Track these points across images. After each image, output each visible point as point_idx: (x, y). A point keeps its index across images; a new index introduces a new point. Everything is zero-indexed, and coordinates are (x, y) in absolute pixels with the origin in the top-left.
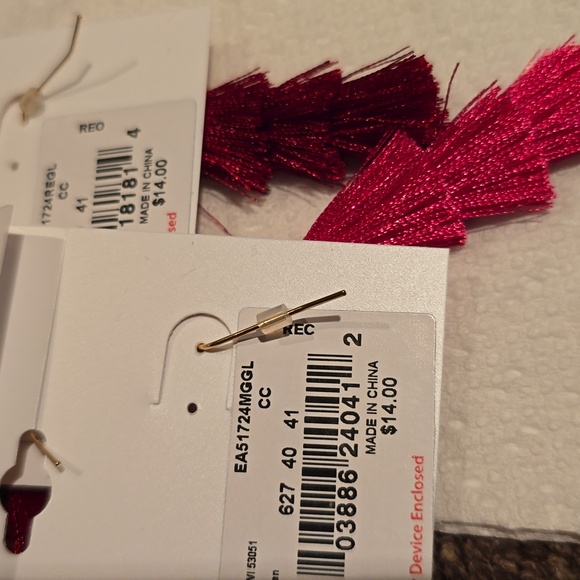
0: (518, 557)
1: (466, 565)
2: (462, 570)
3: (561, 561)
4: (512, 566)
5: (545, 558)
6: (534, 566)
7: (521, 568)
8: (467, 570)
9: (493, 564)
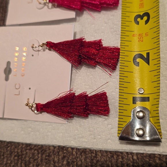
0: (149, 158)
1: (138, 160)
2: (138, 161)
3: (158, 159)
4: (148, 160)
5: (155, 158)
6: (152, 160)
7: (149, 160)
8: (139, 161)
9: (144, 159)
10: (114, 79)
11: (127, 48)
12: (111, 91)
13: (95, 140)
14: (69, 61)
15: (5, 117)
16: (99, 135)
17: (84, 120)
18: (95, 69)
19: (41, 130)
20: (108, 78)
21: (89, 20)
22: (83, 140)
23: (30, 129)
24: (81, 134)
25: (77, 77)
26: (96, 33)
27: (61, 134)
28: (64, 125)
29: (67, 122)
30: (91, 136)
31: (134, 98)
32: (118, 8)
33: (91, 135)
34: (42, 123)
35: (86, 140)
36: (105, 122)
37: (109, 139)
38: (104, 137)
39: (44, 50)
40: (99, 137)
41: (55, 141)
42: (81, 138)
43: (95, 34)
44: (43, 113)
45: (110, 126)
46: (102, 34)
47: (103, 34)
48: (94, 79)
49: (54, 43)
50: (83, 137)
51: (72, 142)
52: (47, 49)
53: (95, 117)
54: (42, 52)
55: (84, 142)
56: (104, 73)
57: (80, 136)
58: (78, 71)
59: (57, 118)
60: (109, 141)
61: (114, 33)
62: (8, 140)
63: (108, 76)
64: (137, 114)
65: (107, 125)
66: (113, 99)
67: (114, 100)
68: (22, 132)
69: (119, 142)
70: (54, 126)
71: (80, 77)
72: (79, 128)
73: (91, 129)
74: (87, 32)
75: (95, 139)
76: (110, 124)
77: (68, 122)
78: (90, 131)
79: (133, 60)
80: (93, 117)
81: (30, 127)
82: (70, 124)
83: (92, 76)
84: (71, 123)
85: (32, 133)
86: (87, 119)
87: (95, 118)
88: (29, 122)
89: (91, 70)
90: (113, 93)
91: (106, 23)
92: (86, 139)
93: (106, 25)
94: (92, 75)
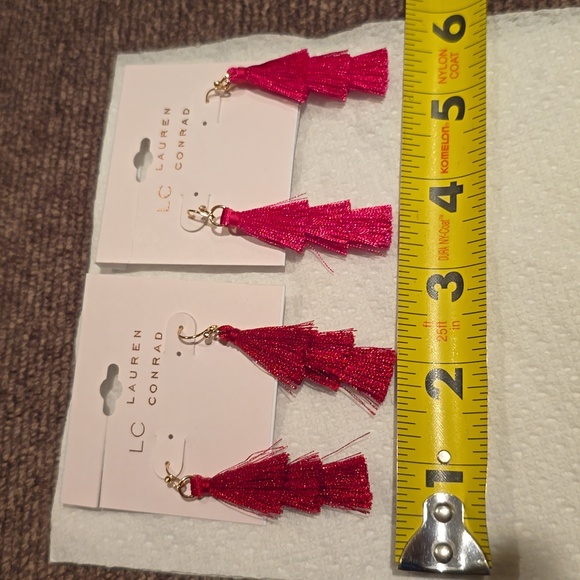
10: (378, 423)
11: (411, 355)
12: (374, 450)
13: (337, 566)
14: (273, 373)
15: (102, 506)
16: (347, 555)
17: (308, 519)
18: (333, 394)
19: (200, 539)
20: (365, 419)
21: (317, 272)
22: (308, 565)
23: (170, 537)
24: (302, 552)
25: (288, 411)
26: (335, 307)
27: (251, 551)
28: (258, 529)
29: (265, 522)
30: (326, 557)
31: (428, 472)
32: (388, 252)
33: (327, 554)
34: (200, 522)
35: (315, 567)
36: (361, 524)
37: (368, 564)
38: (357, 559)
39: (209, 344)
40: (346, 558)
41: (236, 567)
42: (302, 560)
43: (334, 310)
44: (205, 499)
45: (372, 533)
46: (350, 311)
47: (353, 310)
48: (333, 420)
49: (237, 331)
50: (306, 559)
51: (279, 569)
52: (215, 339)
53: (337, 513)
54: (202, 345)
55: (310, 570)
56: (356, 407)
57: (300, 556)
58: (290, 396)
59: (242, 511)
60: (369, 568)
61: (379, 312)
62: (110, 564)
63: (365, 414)
64: (437, 511)
65: (365, 532)
66: (378, 470)
67: (380, 473)
68: (148, 543)
69: (391, 571)
70: (232, 530)
71: (298, 412)
72: (296, 536)
73: (327, 540)
74: (312, 303)
75: (335, 563)
76: (372, 530)
77: (267, 520)
78: (323, 545)
79: (427, 382)
80: (331, 512)
81: (171, 533)
82: (274, 525)
83: (326, 412)
84: (277, 523)
85: (176, 546)
86: (317, 517)
87: (335, 516)
88: (165, 518)
89: (325, 396)
90: (377, 456)
91: (359, 285)
92: (315, 563)
93: (358, 288)
94: (327, 409)
